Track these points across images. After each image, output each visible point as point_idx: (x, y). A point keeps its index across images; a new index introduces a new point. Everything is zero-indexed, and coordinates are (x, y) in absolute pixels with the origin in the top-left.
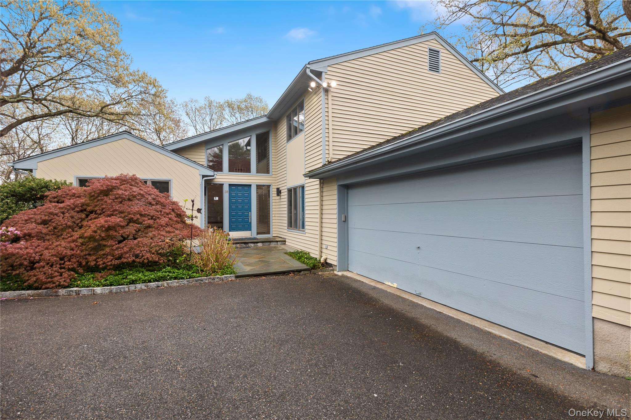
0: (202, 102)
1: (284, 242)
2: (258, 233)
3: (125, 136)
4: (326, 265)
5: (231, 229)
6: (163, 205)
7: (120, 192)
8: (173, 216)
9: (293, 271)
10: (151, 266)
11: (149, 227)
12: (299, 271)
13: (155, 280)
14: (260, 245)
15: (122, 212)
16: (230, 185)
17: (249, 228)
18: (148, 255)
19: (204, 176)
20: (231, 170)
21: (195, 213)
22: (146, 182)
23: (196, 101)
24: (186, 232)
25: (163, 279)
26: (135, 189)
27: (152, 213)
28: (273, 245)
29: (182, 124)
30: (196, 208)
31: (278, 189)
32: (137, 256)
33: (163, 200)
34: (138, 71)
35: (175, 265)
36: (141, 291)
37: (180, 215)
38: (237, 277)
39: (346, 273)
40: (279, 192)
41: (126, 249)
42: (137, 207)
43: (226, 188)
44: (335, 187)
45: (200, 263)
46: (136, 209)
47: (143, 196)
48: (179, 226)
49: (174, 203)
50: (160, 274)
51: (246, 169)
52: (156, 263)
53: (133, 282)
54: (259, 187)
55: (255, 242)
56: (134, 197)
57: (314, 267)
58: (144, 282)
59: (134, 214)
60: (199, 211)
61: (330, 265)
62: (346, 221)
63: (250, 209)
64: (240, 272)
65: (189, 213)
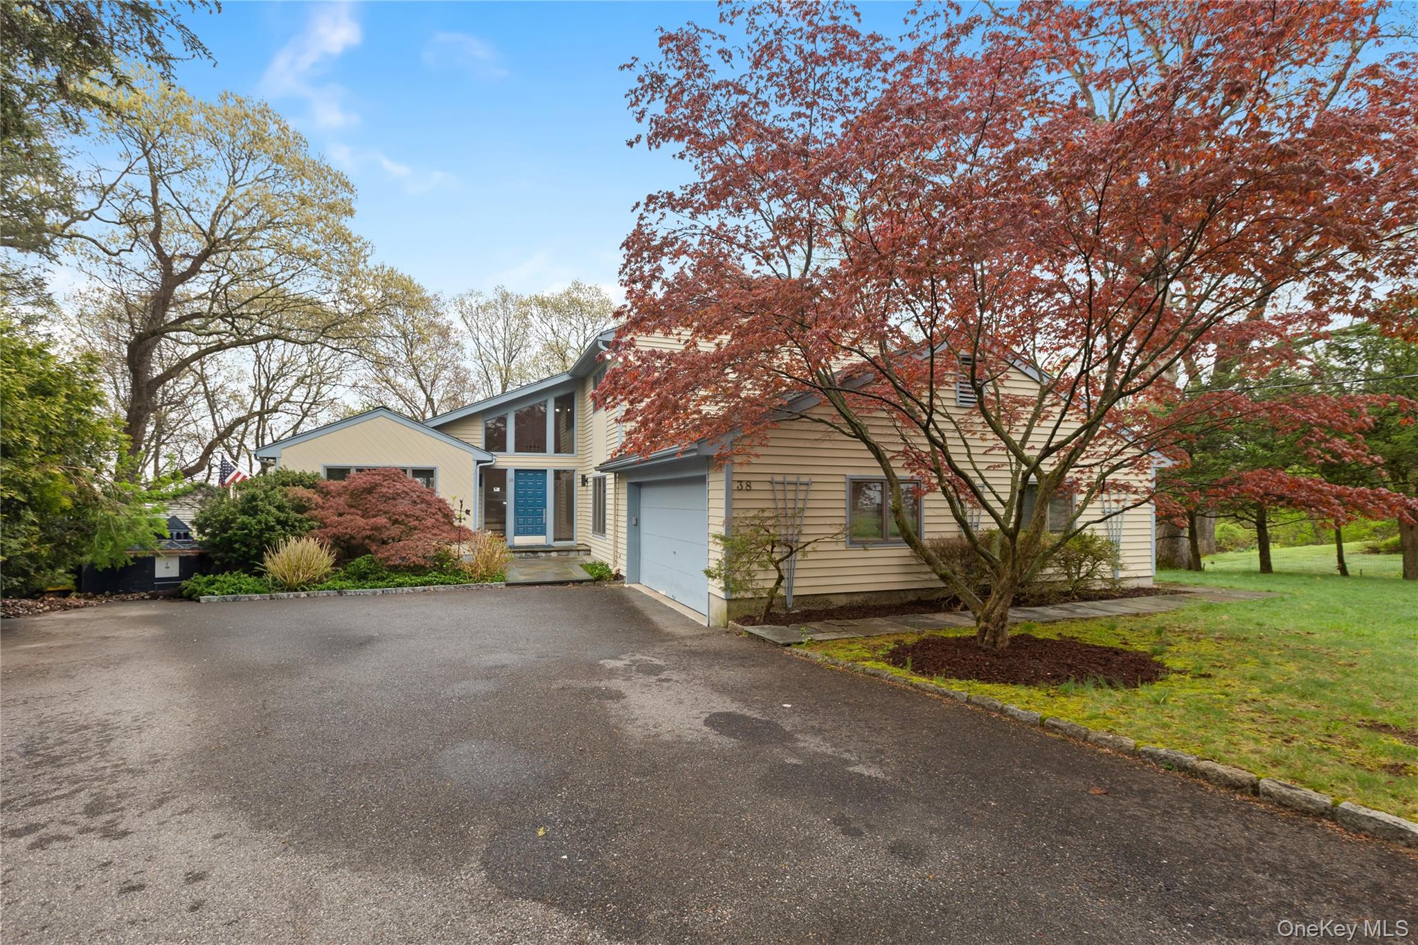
0: (490, 295)
1: (588, 552)
2: (555, 540)
3: (382, 413)
4: (618, 577)
5: (517, 533)
6: (429, 504)
7: (384, 490)
8: (439, 516)
9: (574, 582)
10: (417, 570)
11: (415, 529)
12: (580, 582)
13: (422, 585)
14: (554, 554)
15: (386, 513)
16: (516, 471)
17: (543, 532)
18: (414, 558)
19: (478, 462)
20: (519, 448)
21: (464, 515)
22: (405, 471)
23: (480, 294)
24: (453, 535)
25: (430, 583)
26: (398, 485)
27: (418, 513)
28: (572, 555)
29: (452, 334)
30: (464, 509)
31: (583, 476)
32: (403, 558)
33: (428, 498)
34: (383, 267)
35: (441, 570)
36: (408, 593)
37: (448, 516)
38: (507, 585)
39: (633, 586)
40: (584, 481)
41: (393, 552)
42: (403, 506)
43: (510, 475)
44: (626, 485)
45: (468, 569)
46: (400, 508)
47: (407, 493)
48: (447, 528)
49: (441, 501)
50: (426, 579)
51: (540, 447)
52: (423, 567)
53: (400, 585)
54: (557, 473)
55: (547, 550)
56: (398, 495)
57: (600, 578)
58: (411, 585)
59: (400, 514)
60: (468, 512)
61: (622, 577)
62: (637, 524)
63: (544, 505)
64: (511, 580)
65: (457, 513)
